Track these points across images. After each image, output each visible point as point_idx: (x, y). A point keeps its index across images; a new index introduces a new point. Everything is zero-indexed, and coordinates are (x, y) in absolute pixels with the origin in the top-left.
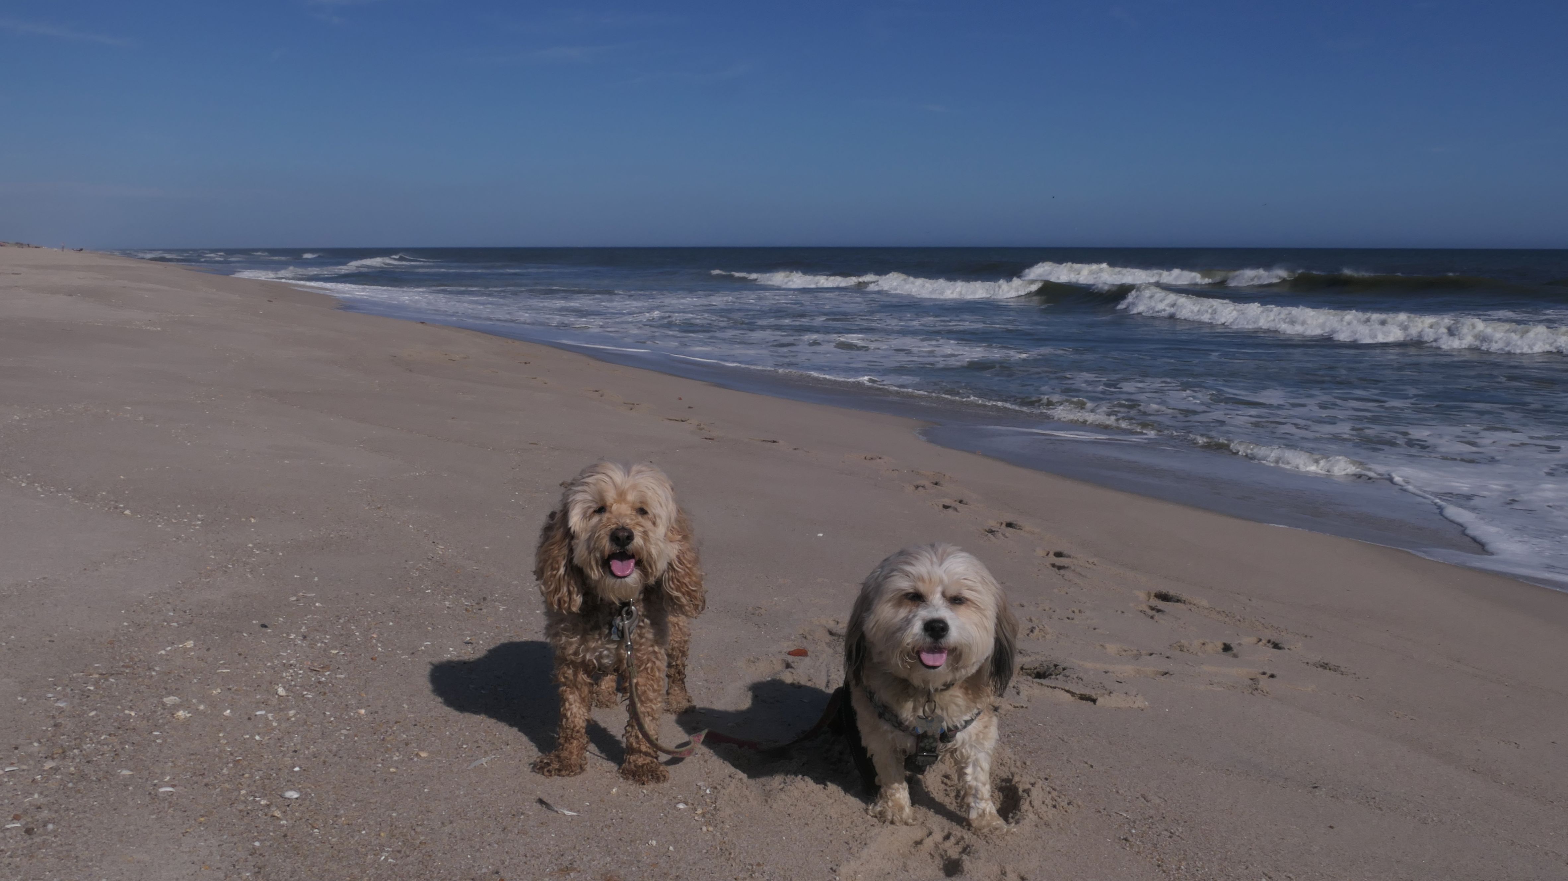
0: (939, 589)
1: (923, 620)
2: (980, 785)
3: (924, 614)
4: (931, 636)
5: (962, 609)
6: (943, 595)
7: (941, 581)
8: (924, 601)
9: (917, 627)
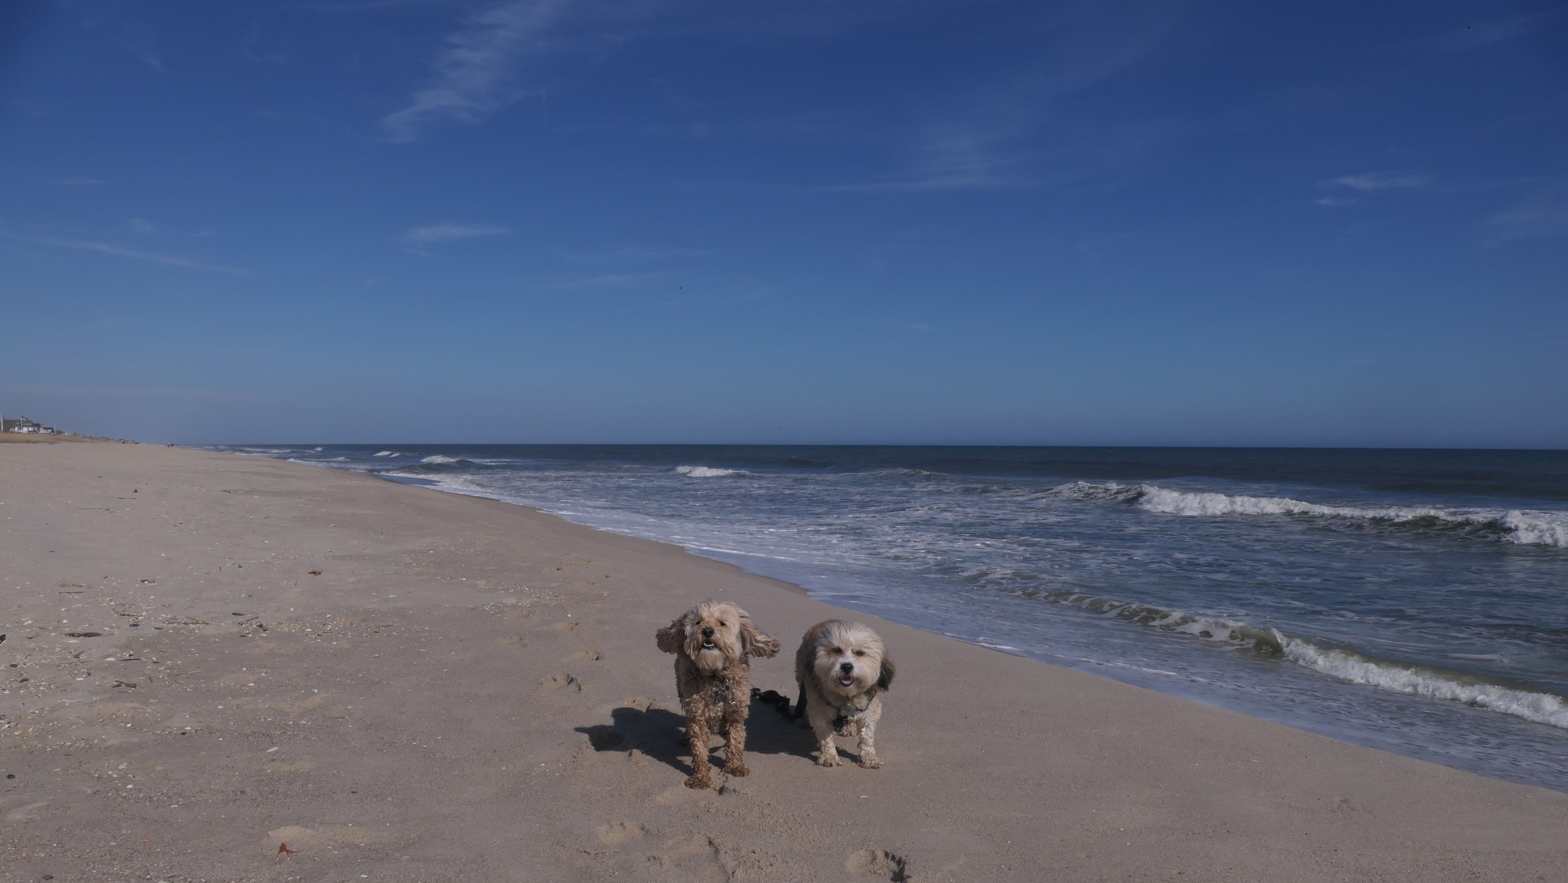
0: (851, 648)
1: (841, 663)
2: (868, 738)
3: (842, 660)
4: (844, 671)
5: (862, 659)
6: (853, 651)
7: (852, 645)
8: (842, 653)
9: (838, 667)
